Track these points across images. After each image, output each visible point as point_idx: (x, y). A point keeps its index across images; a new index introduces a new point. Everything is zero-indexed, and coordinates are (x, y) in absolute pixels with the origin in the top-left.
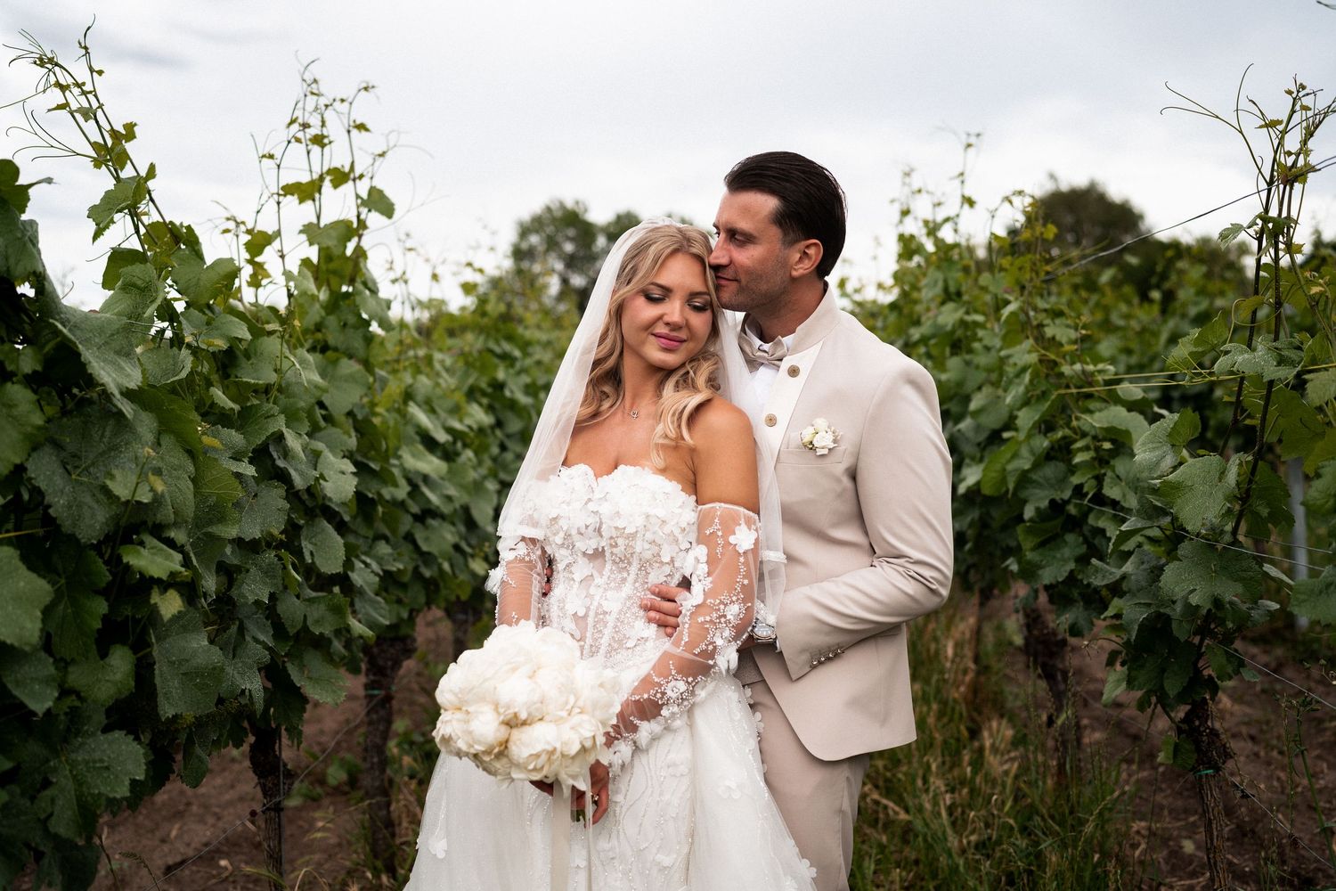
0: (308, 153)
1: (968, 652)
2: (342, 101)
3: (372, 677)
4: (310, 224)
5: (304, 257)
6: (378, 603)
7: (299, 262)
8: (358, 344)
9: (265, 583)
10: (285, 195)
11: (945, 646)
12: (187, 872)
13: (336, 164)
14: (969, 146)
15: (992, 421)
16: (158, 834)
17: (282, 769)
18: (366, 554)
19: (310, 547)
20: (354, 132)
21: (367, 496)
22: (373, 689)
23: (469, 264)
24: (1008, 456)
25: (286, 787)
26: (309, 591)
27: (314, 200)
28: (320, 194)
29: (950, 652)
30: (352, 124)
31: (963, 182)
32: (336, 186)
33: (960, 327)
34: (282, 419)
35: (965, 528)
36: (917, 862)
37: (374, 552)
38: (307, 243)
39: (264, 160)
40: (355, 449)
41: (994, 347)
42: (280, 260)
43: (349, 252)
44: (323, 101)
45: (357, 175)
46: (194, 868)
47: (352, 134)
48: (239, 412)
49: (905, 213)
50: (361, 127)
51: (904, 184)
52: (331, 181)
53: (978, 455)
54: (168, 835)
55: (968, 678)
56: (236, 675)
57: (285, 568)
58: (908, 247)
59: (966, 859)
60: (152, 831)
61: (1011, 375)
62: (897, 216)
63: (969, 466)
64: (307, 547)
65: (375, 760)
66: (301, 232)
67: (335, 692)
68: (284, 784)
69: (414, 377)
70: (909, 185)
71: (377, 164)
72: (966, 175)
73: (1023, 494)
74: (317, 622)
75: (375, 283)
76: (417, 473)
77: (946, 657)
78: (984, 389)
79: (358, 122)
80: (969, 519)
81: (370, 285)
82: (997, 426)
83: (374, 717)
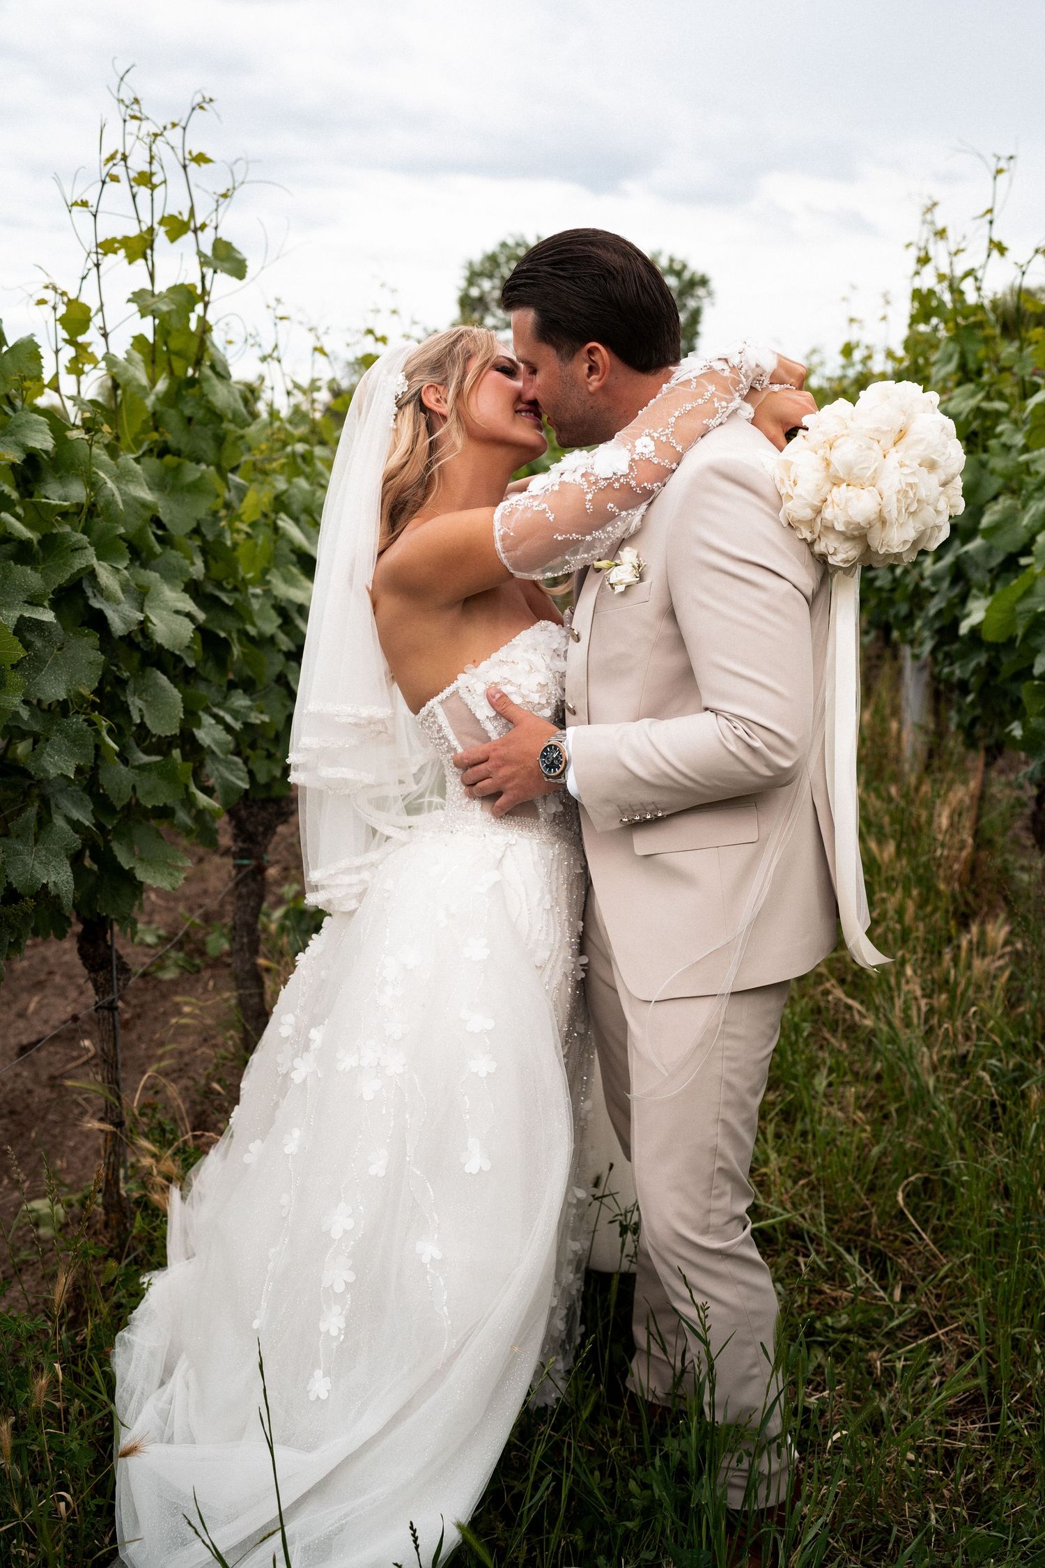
0: (134, 197)
1: (967, 823)
2: (174, 125)
3: (240, 844)
4: (143, 291)
5: (136, 333)
6: (235, 763)
7: (131, 340)
8: (207, 447)
9: (73, 755)
10: (105, 254)
11: (939, 816)
12: (43, 1053)
13: (172, 210)
14: (999, 171)
15: (1007, 542)
16: (16, 1008)
17: (115, 962)
18: (218, 705)
19: (139, 703)
20: (192, 167)
21: (218, 636)
22: (242, 858)
23: (370, 332)
24: (1020, 592)
25: (121, 983)
26: (141, 755)
27: (146, 259)
28: (152, 249)
29: (945, 822)
30: (188, 156)
31: (991, 222)
32: (173, 240)
33: (975, 418)
34: (91, 551)
35: (967, 675)
36: (878, 1078)
37: (228, 704)
38: (138, 315)
39: (75, 209)
40: (202, 578)
41: (1015, 446)
42: (103, 339)
43: (193, 326)
44: (148, 127)
45: (198, 225)
46: (52, 1049)
47: (188, 169)
48: (39, 542)
49: (924, 260)
50: (201, 159)
51: (924, 222)
52: (167, 232)
53: (988, 585)
54: (26, 1009)
55: (964, 854)
56: (37, 866)
57: (98, 732)
58: (925, 305)
59: (938, 1077)
60: (8, 1004)
61: (1031, 487)
62: (912, 266)
63: (976, 598)
64: (135, 704)
65: (245, 940)
66: (129, 300)
67: (171, 875)
68: (118, 979)
69: (289, 482)
70: (932, 223)
71: (221, 209)
72: (996, 212)
73: (1035, 642)
74: (149, 793)
75: (226, 367)
76: (290, 601)
77: (940, 827)
78: (1001, 499)
79: (195, 153)
80: (972, 665)
81: (219, 369)
82: (1012, 549)
83: (244, 890)
